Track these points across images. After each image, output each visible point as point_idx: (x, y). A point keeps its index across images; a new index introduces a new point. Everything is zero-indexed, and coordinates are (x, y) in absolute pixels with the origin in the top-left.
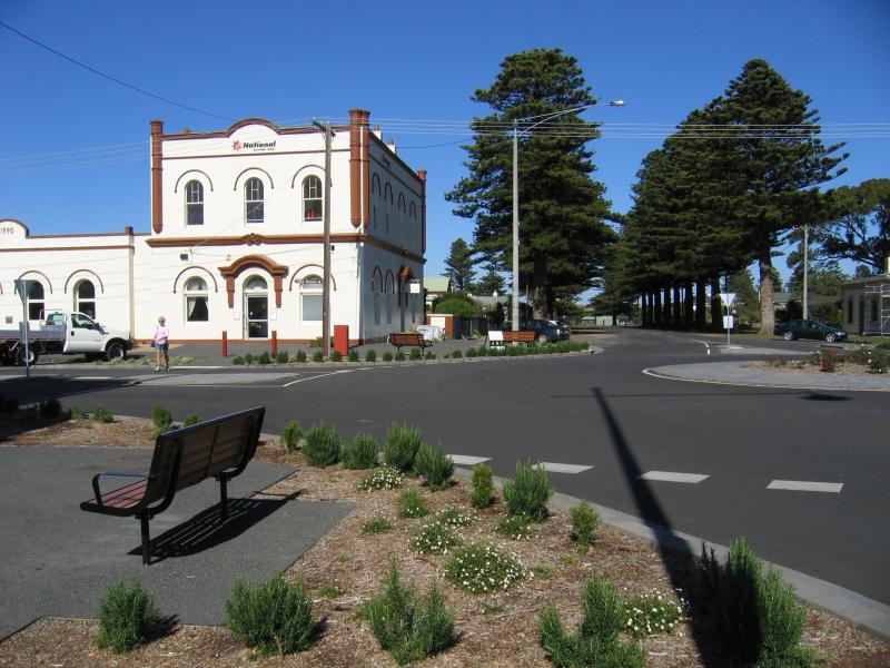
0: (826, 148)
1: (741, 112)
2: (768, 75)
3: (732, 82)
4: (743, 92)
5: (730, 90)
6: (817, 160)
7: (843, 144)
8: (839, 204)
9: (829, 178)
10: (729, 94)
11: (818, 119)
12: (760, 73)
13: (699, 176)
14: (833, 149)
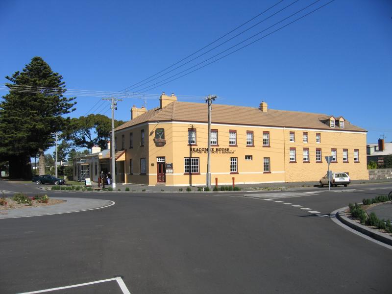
0: (68, 99)
1: (28, 79)
2: (42, 65)
3: (26, 65)
4: (31, 70)
5: (25, 69)
6: (63, 104)
7: (75, 98)
8: (72, 124)
9: (69, 112)
10: (24, 71)
11: (65, 86)
12: (39, 63)
13: (9, 107)
14: (71, 99)
